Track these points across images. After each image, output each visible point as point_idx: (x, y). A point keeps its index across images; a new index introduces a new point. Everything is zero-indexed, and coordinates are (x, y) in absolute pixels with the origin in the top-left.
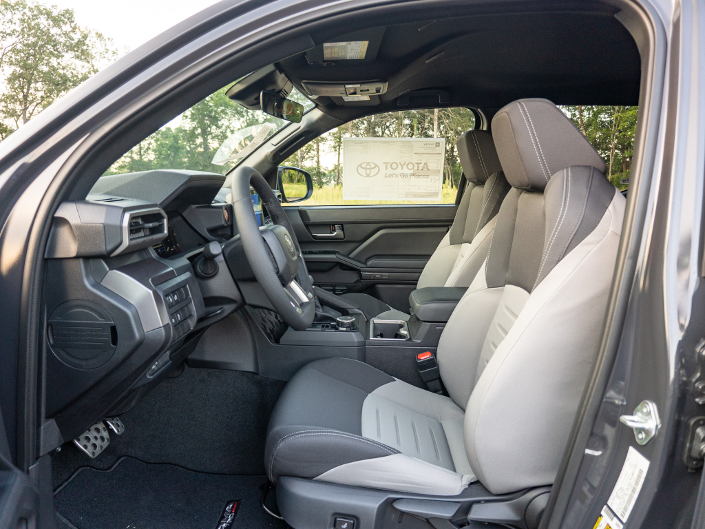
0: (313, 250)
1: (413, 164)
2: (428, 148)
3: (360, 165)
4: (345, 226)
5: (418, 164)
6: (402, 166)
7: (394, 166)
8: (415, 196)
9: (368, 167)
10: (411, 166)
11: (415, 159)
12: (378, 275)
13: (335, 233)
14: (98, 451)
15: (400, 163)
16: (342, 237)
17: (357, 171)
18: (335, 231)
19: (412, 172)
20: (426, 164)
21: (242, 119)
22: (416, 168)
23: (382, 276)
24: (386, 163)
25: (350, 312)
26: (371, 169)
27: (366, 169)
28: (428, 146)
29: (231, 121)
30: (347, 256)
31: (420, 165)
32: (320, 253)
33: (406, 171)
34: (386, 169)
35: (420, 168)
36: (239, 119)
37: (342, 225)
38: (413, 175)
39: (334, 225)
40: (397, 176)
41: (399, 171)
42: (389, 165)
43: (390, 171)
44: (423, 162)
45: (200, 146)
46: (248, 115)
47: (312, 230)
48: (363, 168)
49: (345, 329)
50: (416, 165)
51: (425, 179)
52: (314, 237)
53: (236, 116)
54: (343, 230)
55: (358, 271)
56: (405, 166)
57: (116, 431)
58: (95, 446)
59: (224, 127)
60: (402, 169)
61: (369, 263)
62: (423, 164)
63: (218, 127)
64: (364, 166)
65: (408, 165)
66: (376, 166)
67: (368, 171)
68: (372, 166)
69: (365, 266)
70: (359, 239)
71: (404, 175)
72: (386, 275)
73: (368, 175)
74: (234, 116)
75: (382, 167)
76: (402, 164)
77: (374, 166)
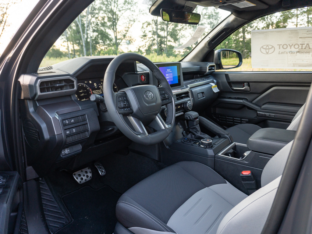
0: (232, 96)
1: (299, 45)
2: (309, 34)
3: (262, 47)
4: (250, 84)
5: (302, 44)
6: (291, 47)
7: (285, 47)
8: (300, 66)
9: (267, 48)
10: (296, 46)
11: (300, 41)
12: (267, 114)
13: (244, 88)
14: (83, 181)
15: (289, 45)
16: (249, 90)
17: (261, 50)
18: (244, 86)
19: (298, 50)
20: (308, 44)
21: (264, 22)
22: (300, 47)
23: (271, 115)
24: (280, 45)
25: (222, 136)
26: (269, 49)
27: (266, 49)
28: (309, 32)
29: (258, 24)
30: (251, 102)
31: (303, 46)
32: (235, 98)
33: (293, 49)
34: (280, 49)
35: (304, 48)
36: (263, 22)
37: (249, 83)
38: (299, 52)
39: (244, 83)
40: (287, 53)
41: (289, 49)
42: (281, 46)
43: (282, 50)
44: (306, 43)
45: (241, 37)
46: (267, 20)
47: (233, 85)
48: (264, 49)
49: (203, 146)
50: (300, 46)
51: (307, 55)
52: (233, 89)
53: (261, 20)
54: (249, 86)
55: (256, 111)
56: (293, 47)
57: (101, 174)
58: (82, 179)
59: (254, 27)
60: (291, 48)
61: (263, 107)
62: (305, 45)
63: (251, 27)
64: (265, 47)
65: (294, 46)
66: (273, 47)
67: (267, 51)
68: (270, 47)
69: (260, 108)
70: (259, 92)
71: (292, 52)
72: (273, 115)
73: (267, 53)
74: (260, 21)
75: (277, 47)
76: (291, 45)
77: (271, 47)
